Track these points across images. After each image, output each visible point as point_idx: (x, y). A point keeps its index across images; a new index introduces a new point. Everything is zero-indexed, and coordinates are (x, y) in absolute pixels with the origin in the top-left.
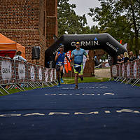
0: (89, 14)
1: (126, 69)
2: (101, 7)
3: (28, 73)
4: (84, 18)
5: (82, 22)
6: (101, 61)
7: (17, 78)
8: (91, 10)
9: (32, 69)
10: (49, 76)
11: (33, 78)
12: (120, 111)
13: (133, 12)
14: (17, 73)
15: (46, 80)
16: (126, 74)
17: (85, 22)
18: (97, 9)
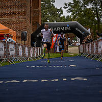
0: (64, 7)
1: (89, 48)
2: (73, 2)
3: (17, 51)
4: (61, 10)
5: (60, 13)
6: (73, 41)
7: (9, 54)
8: (66, 4)
9: (20, 48)
10: (34, 53)
11: (21, 54)
12: (73, 79)
13: (96, 6)
14: (8, 51)
15: (31, 55)
16: (89, 51)
17: (62, 13)
18: (70, 3)
